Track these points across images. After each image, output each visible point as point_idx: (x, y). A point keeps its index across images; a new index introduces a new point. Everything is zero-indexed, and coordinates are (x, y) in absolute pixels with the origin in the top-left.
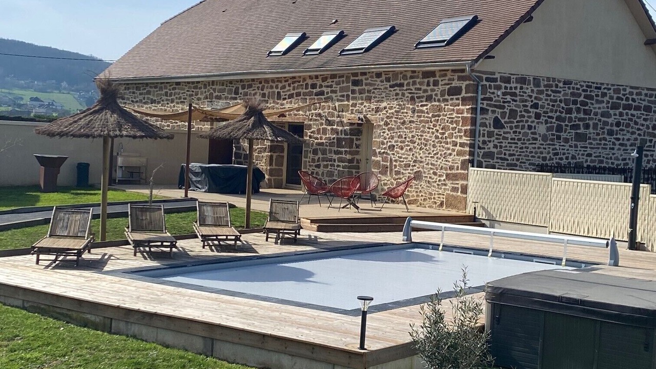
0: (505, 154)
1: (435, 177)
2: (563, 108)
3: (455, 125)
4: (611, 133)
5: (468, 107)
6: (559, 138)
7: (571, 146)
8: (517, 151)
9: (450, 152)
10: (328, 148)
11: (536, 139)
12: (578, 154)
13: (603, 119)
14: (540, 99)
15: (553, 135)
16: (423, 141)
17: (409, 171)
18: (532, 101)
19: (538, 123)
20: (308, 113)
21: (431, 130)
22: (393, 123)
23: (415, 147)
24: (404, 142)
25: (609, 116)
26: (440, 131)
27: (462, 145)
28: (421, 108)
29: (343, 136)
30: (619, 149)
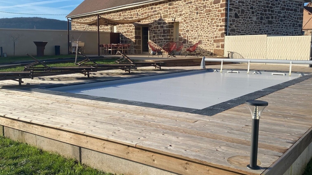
0: (240, 30)
1: (208, 42)
2: (263, 9)
3: (217, 17)
4: (282, 21)
5: (223, 8)
6: (261, 22)
7: (266, 26)
8: (245, 29)
9: (214, 30)
10: (159, 34)
11: (252, 23)
12: (269, 30)
13: (279, 14)
14: (254, 5)
15: (259, 21)
16: (202, 27)
17: (196, 41)
18: (250, 6)
19: (253, 16)
20: (150, 20)
21: (206, 21)
22: (188, 20)
23: (198, 30)
24: (193, 28)
25: (281, 13)
26: (210, 21)
27: (221, 26)
28: (201, 12)
29: (166, 29)
30: (285, 28)
